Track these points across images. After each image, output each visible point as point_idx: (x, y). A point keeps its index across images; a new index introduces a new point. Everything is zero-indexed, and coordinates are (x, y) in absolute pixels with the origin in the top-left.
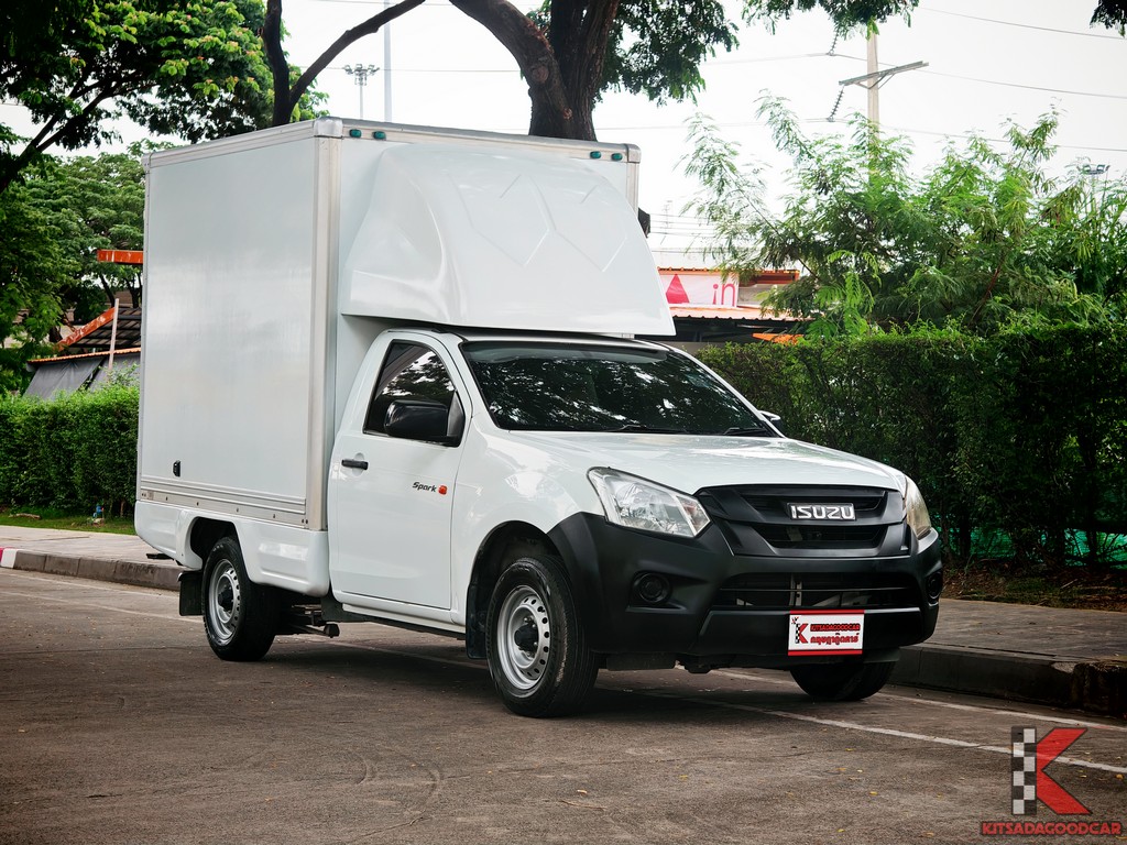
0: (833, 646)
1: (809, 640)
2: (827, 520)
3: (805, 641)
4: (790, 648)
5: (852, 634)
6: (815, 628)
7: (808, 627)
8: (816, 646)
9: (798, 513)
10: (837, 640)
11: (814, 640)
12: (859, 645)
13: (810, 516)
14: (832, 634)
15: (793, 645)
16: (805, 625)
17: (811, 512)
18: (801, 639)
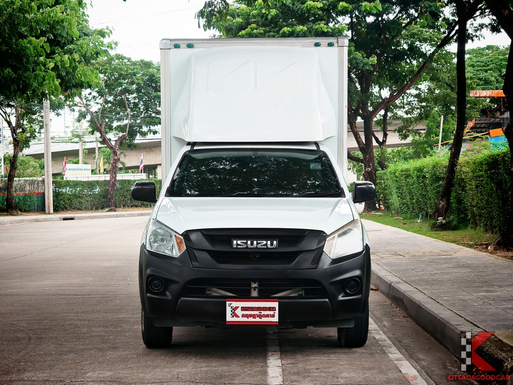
0: (258, 319)
1: (240, 316)
2: (257, 248)
3: (237, 316)
4: (227, 320)
5: (271, 313)
6: (243, 309)
7: (240, 309)
8: (245, 319)
9: (237, 244)
10: (260, 316)
11: (243, 316)
12: (276, 319)
13: (245, 246)
14: (257, 313)
15: (229, 318)
16: (237, 308)
17: (246, 243)
18: (234, 315)
